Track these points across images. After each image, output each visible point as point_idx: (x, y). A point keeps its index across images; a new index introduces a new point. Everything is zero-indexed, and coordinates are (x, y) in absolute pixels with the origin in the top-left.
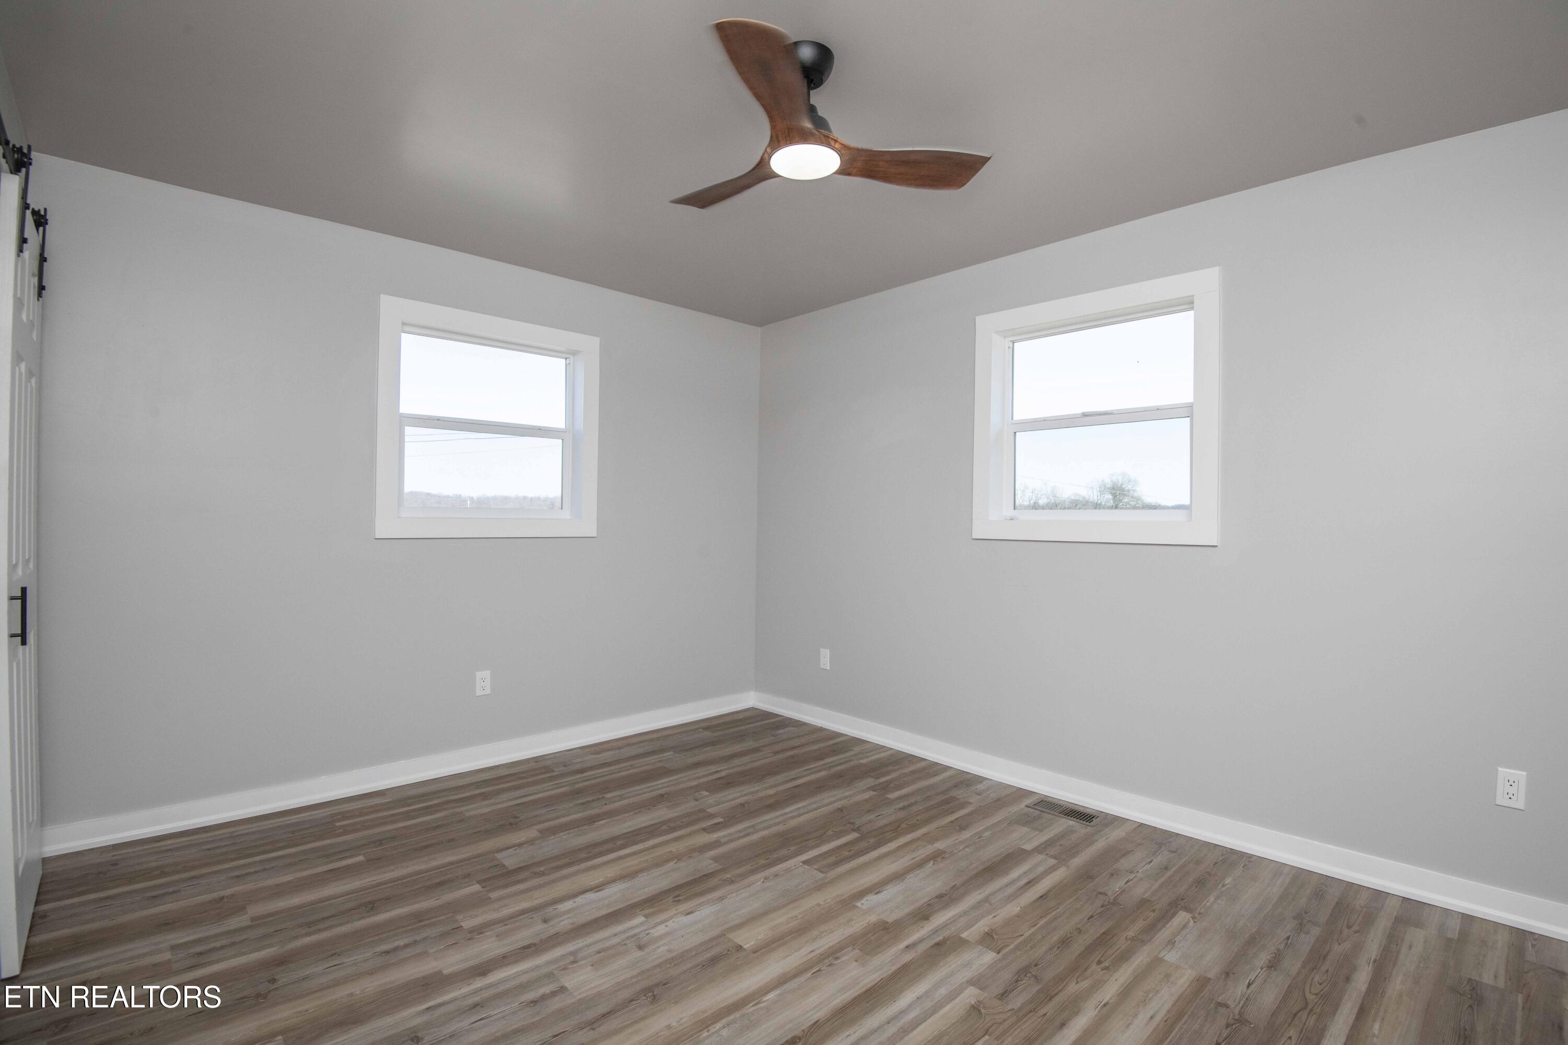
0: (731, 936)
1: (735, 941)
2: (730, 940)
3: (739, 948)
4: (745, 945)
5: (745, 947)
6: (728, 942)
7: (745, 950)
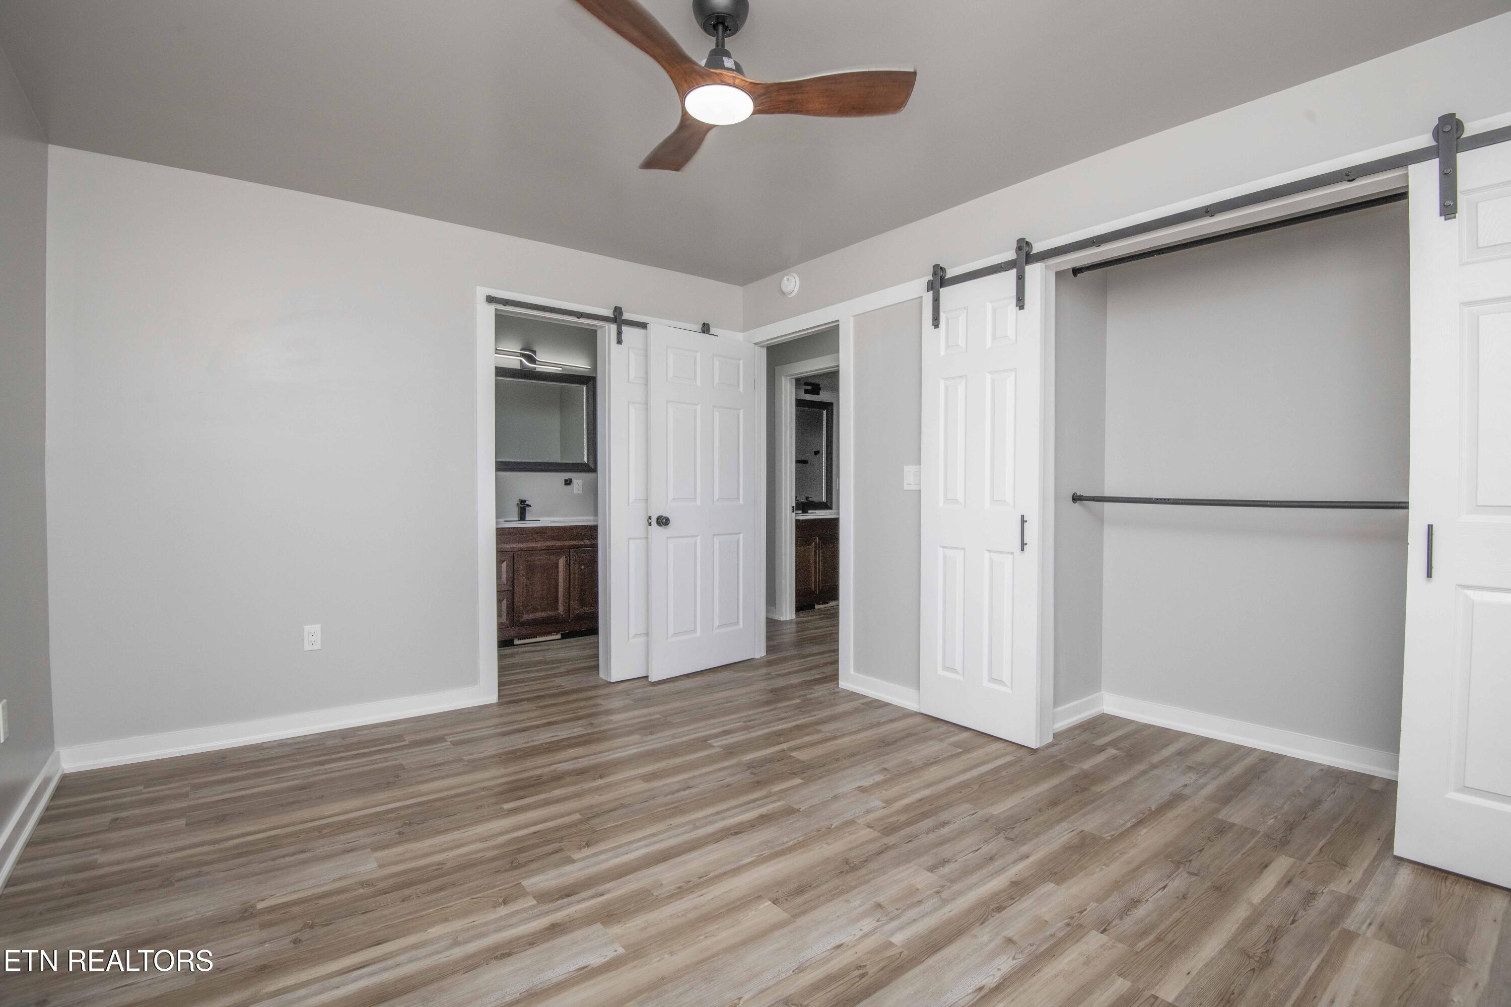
0: (784, 916)
1: (779, 909)
2: (786, 910)
3: (775, 902)
4: (770, 905)
5: (770, 903)
6: (787, 909)
7: (770, 900)
